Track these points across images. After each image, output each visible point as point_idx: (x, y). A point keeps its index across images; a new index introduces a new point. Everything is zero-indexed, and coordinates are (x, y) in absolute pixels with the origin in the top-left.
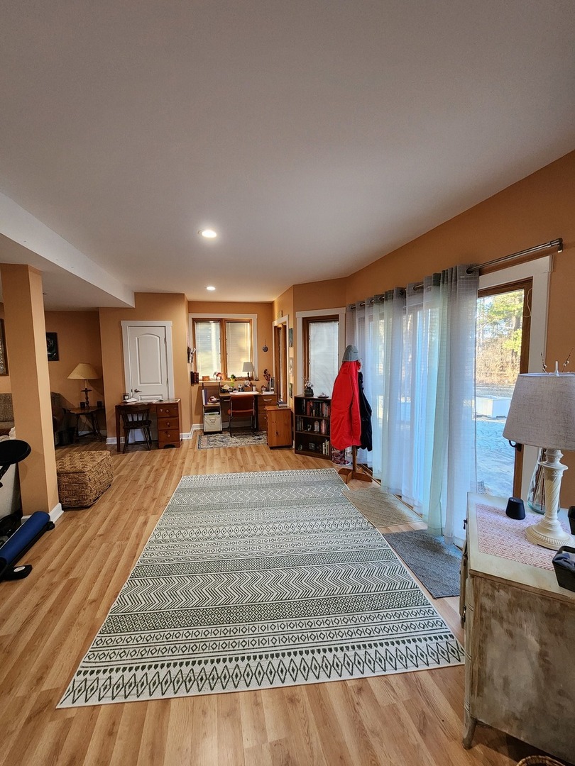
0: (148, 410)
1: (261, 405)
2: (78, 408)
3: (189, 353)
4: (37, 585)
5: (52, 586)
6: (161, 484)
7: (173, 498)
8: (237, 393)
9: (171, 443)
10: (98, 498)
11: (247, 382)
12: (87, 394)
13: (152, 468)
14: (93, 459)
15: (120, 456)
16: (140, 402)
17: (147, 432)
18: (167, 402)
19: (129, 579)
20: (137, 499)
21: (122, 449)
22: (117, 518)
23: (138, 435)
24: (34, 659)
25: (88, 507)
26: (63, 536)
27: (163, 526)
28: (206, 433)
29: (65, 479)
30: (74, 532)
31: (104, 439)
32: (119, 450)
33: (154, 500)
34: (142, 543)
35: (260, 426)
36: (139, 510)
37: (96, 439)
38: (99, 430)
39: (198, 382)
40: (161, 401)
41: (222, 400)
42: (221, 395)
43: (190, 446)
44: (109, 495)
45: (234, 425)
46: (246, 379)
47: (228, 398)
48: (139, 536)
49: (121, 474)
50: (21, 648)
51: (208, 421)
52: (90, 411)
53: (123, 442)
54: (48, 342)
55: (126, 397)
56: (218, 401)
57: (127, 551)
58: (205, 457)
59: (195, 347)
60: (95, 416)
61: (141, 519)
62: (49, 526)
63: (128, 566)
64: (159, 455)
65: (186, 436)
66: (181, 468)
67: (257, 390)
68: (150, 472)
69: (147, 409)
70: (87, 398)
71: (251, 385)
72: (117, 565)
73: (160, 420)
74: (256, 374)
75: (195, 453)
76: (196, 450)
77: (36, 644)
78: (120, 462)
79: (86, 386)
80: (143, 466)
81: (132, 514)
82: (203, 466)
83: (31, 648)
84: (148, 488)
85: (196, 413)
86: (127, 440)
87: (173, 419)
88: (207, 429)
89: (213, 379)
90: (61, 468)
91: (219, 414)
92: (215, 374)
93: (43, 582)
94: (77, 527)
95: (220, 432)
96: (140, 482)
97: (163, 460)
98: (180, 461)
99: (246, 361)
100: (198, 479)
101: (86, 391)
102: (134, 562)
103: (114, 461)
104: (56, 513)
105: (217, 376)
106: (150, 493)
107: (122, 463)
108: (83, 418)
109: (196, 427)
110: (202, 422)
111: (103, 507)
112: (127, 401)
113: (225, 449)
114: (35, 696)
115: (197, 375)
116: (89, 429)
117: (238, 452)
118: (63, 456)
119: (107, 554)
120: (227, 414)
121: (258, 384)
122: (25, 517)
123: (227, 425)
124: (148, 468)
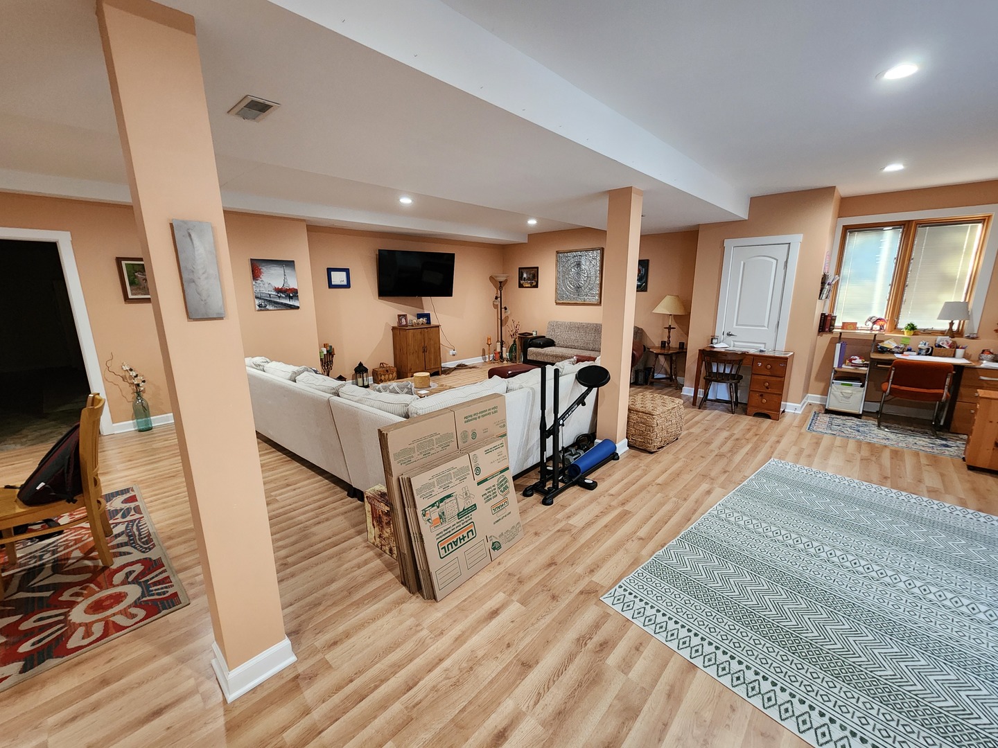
0: (741, 360)
1: (970, 387)
2: (658, 348)
3: (823, 283)
4: (599, 500)
5: (609, 508)
6: (738, 458)
7: (752, 480)
8: (912, 357)
9: (766, 412)
10: (662, 447)
11: (944, 341)
12: (669, 332)
13: (732, 435)
14: (664, 404)
15: (695, 410)
16: (731, 348)
17: (734, 389)
18: (771, 354)
19: (678, 538)
20: (704, 464)
21: (700, 403)
22: (678, 474)
23: (721, 391)
24: (590, 554)
25: (652, 453)
26: (625, 470)
27: (729, 505)
28: (828, 412)
29: (634, 417)
30: (634, 471)
31: (680, 387)
32: (694, 404)
33: (725, 472)
34: (700, 511)
35: (956, 423)
36: (704, 476)
37: (672, 384)
38: (676, 376)
39: (830, 331)
40: (761, 351)
41: (873, 364)
42: (874, 356)
43: (796, 423)
44: (674, 448)
45: (890, 410)
46: (942, 333)
47: (889, 362)
48: (698, 503)
49: (691, 431)
50: (583, 539)
51: (838, 393)
52: (671, 352)
53: (700, 395)
54: (639, 270)
55: (714, 341)
56: (865, 366)
57: (682, 511)
58: (818, 444)
59: (838, 272)
60: (674, 358)
61: (705, 486)
62: (614, 456)
63: (680, 526)
64: (745, 422)
65: (792, 408)
66: (773, 449)
67: (965, 356)
68: (727, 439)
69: (739, 359)
70: (669, 337)
71: (954, 347)
72: (669, 519)
73: (756, 377)
74: (974, 325)
75: (801, 434)
76: (803, 430)
77: (593, 544)
78: (694, 417)
79: (671, 322)
80: (720, 429)
81: (695, 477)
82: (809, 456)
83: (588, 545)
84: (721, 456)
85: (818, 378)
86: (706, 394)
87: (774, 379)
88: (832, 406)
89: (864, 327)
90: (633, 404)
91: (862, 386)
92: (870, 319)
93: (605, 500)
94: (636, 467)
95: (857, 416)
96: (712, 446)
97: (749, 430)
98: (773, 438)
99: (952, 299)
100: (796, 469)
101: (670, 328)
102: (687, 525)
103: (687, 414)
104: (622, 447)
105: (874, 323)
106: (722, 464)
107: (696, 419)
108: (662, 359)
109: (814, 398)
110: (825, 392)
111: (665, 457)
112: (715, 346)
113: (859, 443)
114: (587, 580)
115: (833, 319)
116: (666, 373)
117: (886, 455)
118: (637, 394)
119: (662, 504)
120: (879, 389)
121: (974, 347)
122: (598, 441)
123: (875, 407)
124: (725, 434)
